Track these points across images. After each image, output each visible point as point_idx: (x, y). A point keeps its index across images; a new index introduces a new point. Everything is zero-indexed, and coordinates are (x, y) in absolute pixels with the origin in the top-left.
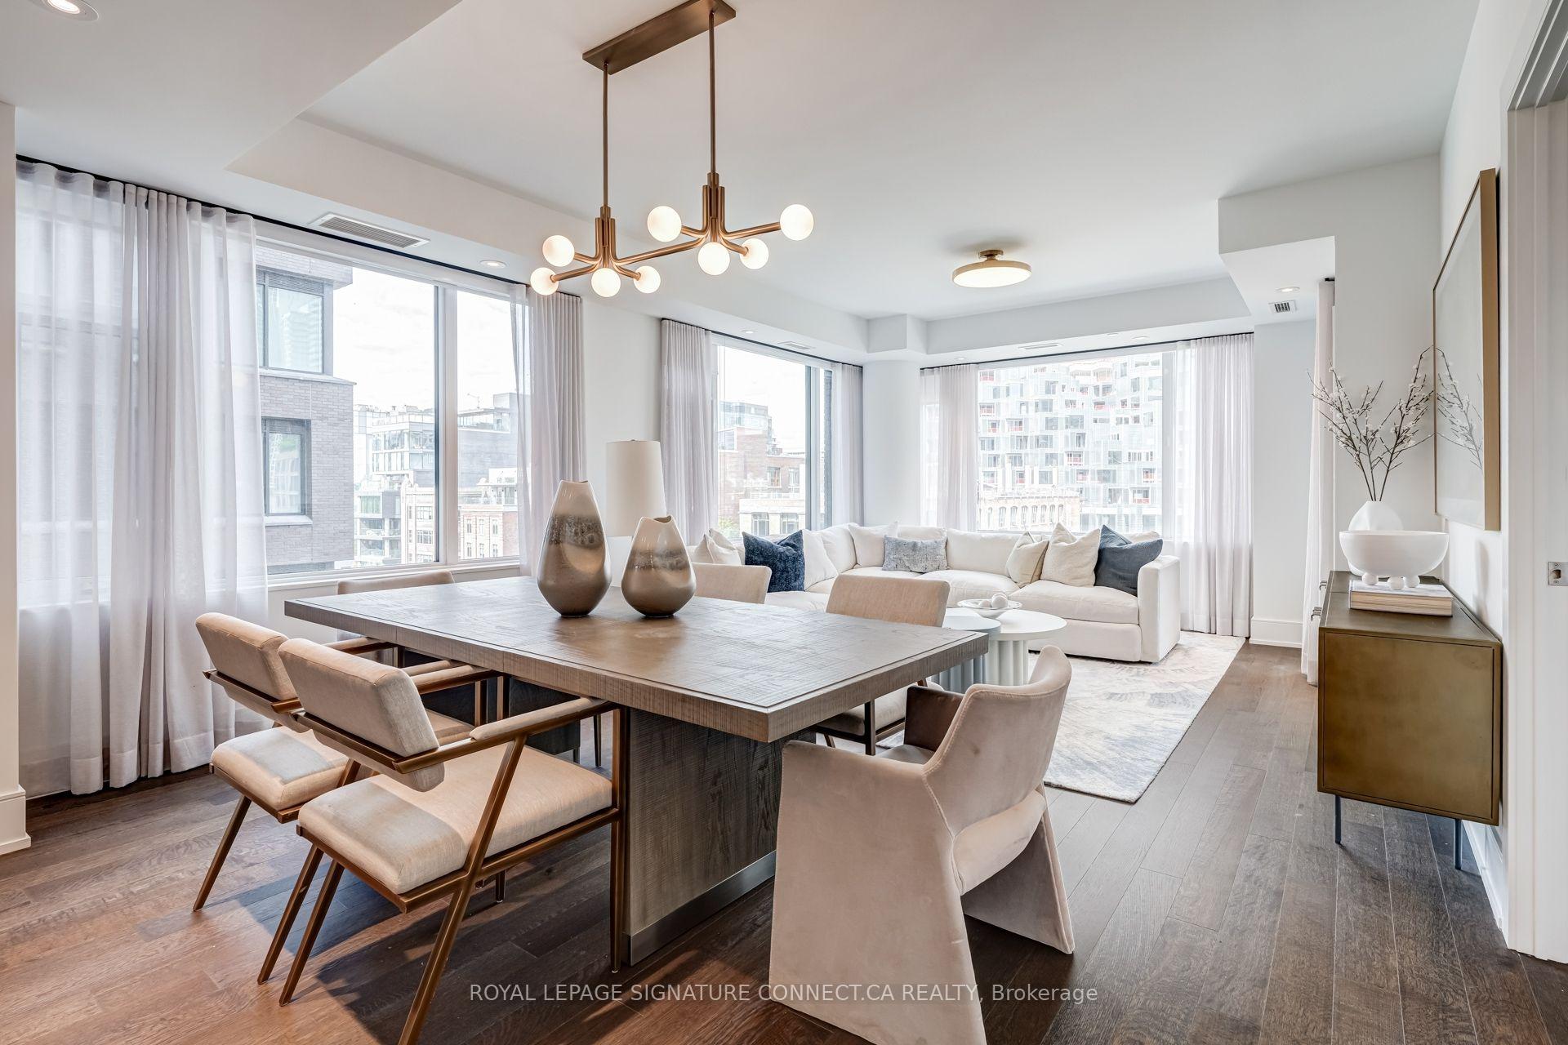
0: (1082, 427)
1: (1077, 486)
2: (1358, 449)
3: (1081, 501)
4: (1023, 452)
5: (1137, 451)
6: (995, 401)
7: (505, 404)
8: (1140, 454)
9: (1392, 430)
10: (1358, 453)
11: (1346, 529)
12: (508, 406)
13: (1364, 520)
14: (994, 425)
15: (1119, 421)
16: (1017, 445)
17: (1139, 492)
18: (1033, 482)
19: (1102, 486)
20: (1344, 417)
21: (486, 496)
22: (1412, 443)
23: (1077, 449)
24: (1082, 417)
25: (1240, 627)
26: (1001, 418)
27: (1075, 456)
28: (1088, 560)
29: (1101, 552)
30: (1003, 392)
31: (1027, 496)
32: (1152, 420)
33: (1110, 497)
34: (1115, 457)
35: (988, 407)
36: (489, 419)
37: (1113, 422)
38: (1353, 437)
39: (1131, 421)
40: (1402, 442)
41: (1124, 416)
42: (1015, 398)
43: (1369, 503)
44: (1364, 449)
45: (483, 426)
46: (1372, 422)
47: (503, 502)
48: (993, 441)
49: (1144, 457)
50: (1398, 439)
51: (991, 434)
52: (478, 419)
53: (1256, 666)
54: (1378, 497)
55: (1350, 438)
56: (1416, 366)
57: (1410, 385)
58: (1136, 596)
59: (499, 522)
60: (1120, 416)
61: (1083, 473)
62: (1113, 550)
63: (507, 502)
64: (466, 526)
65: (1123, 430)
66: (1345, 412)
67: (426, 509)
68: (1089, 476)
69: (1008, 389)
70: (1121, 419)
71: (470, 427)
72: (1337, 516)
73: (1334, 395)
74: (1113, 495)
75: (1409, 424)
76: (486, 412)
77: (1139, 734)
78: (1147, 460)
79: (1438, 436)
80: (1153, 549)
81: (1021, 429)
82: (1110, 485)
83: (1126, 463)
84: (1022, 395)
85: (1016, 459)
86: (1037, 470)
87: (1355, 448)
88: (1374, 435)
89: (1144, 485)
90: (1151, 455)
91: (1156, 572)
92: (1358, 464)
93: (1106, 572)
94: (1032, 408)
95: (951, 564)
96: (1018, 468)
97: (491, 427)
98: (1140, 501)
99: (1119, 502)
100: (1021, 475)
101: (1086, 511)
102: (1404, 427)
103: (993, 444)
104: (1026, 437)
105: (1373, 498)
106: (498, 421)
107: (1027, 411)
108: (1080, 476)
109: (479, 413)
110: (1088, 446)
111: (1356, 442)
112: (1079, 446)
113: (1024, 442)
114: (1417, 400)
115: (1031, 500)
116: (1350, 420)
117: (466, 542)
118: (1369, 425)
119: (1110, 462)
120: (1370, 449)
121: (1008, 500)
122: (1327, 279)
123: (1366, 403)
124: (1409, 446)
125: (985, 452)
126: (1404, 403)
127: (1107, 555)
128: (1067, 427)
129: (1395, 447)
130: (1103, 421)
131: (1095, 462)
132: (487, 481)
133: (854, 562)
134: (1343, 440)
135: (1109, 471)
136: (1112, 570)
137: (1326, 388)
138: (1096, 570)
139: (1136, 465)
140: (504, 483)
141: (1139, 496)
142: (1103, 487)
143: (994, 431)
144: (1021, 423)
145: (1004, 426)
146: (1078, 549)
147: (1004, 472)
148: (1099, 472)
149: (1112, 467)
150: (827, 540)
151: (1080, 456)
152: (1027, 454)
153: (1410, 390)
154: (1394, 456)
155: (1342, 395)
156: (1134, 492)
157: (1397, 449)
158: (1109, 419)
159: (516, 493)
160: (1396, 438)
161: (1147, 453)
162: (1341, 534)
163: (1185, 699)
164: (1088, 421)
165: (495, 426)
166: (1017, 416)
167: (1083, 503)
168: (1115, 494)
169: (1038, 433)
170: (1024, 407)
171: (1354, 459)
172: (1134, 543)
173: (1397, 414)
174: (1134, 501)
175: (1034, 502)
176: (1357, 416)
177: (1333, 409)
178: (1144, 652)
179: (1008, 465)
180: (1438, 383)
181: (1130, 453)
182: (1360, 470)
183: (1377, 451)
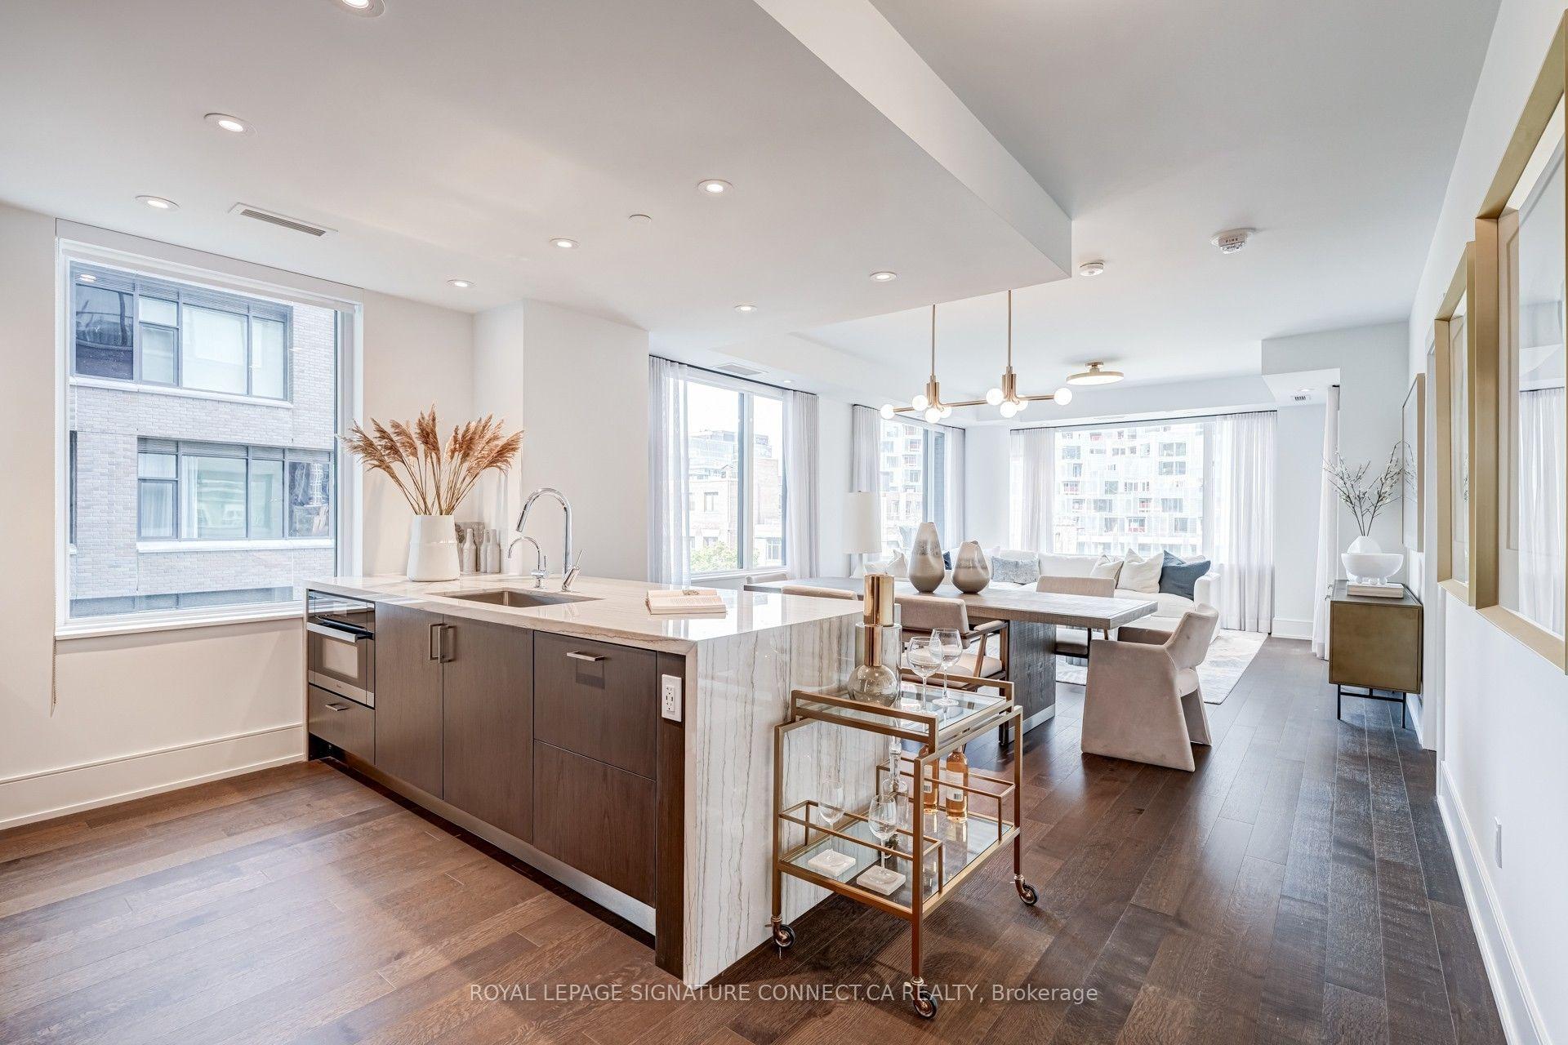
0: (1079, 458)
1: (1073, 516)
2: (1354, 504)
3: (1078, 529)
5: (1133, 482)
8: (1136, 485)
9: (1376, 492)
10: (1353, 506)
11: (1345, 552)
13: (1357, 547)
15: (1116, 452)
17: (1135, 521)
19: (1098, 515)
20: (1345, 484)
22: (1388, 500)
23: (1074, 479)
24: (1079, 448)
25: (1264, 626)
27: (1072, 486)
28: (1154, 575)
29: (1164, 569)
32: (1148, 451)
33: (1106, 525)
34: (1111, 487)
37: (1109, 452)
38: (1351, 496)
39: (1127, 451)
40: (1382, 500)
41: (1120, 447)
43: (1360, 537)
44: (1357, 503)
46: (1362, 487)
49: (1140, 487)
53: (1278, 649)
54: (1366, 534)
55: (1348, 497)
57: (1388, 464)
58: (1193, 600)
60: (1116, 447)
61: (1079, 502)
62: (1173, 568)
65: (1119, 460)
66: (1345, 480)
68: (1085, 505)
70: (1118, 450)
72: (1339, 543)
73: (1338, 469)
74: (1109, 524)
75: (1386, 489)
77: (1210, 678)
78: (1144, 490)
79: (1405, 496)
80: (1204, 567)
82: (1106, 514)
83: (1121, 493)
87: (1351, 503)
88: (1364, 495)
89: (1141, 515)
90: (1148, 485)
91: (1208, 584)
92: (1354, 512)
93: (1167, 582)
98: (1135, 530)
99: (1115, 529)
101: (1082, 539)
102: (1383, 491)
105: (1363, 534)
108: (1077, 505)
110: (1085, 477)
111: (1353, 501)
112: (1076, 476)
114: (1392, 474)
116: (1348, 485)
118: (1360, 488)
119: (1106, 492)
120: (1362, 504)
122: (1334, 386)
123: (1359, 475)
124: (1386, 502)
126: (1383, 476)
127: (1169, 572)
128: (1063, 458)
129: (1378, 502)
130: (1100, 452)
131: (1092, 490)
134: (1344, 498)
135: (1104, 501)
136: (1173, 582)
137: (1333, 464)
138: (1160, 582)
139: (1132, 495)
141: (1135, 525)
142: (1100, 516)
146: (1148, 566)
148: (1095, 502)
149: (1108, 497)
151: (1076, 485)
153: (1387, 468)
154: (1377, 508)
155: (1344, 469)
156: (1130, 521)
157: (1379, 504)
158: (1105, 451)
160: (1378, 497)
161: (1144, 484)
162: (1343, 555)
163: (1234, 664)
164: (1085, 453)
167: (1080, 530)
168: (1111, 525)
171: (1351, 510)
172: (1188, 563)
173: (1379, 483)
174: (1130, 530)
176: (1353, 483)
177: (1338, 478)
180: (1406, 464)
181: (1126, 484)
182: (1355, 516)
183: (1366, 505)
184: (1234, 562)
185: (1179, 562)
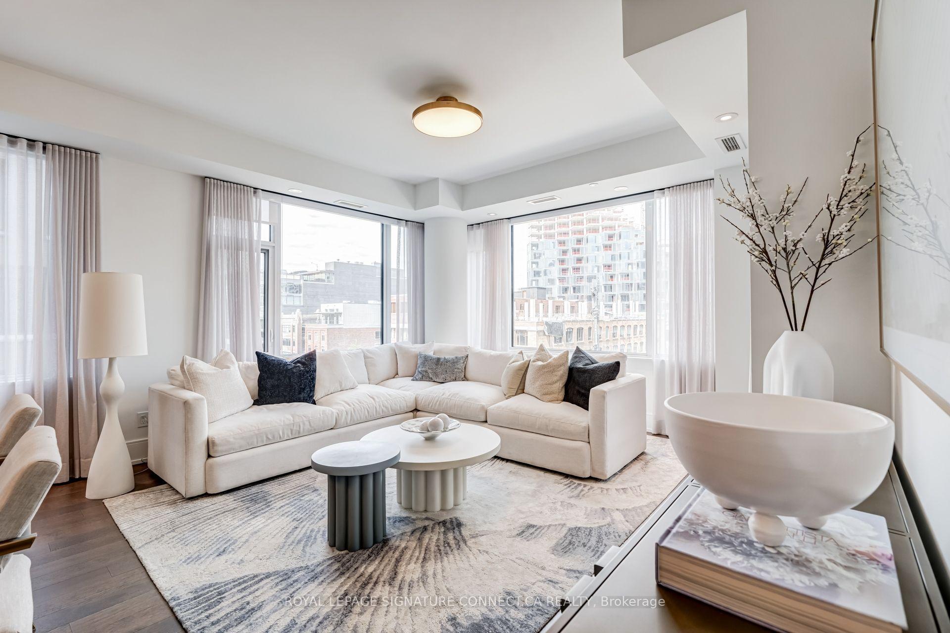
2: (773, 263)
4: (629, 292)
6: (613, 263)
7: (332, 268)
9: (819, 237)
10: (774, 268)
12: (333, 269)
14: (612, 277)
16: (626, 289)
18: (635, 311)
20: (757, 225)
21: (319, 319)
22: (845, 251)
26: (616, 273)
29: (571, 371)
30: (617, 257)
31: (631, 319)
35: (608, 266)
36: (323, 276)
38: (769, 249)
40: (832, 252)
42: (624, 261)
43: (787, 334)
44: (782, 263)
45: (318, 280)
46: (794, 229)
47: (328, 323)
48: (611, 286)
50: (826, 248)
51: (610, 282)
52: (317, 276)
54: (799, 327)
55: (764, 251)
56: (850, 153)
57: (843, 177)
58: (588, 411)
59: (325, 334)
62: (580, 370)
63: (330, 323)
64: (308, 336)
66: (760, 219)
67: (287, 326)
69: (620, 255)
71: (312, 281)
73: (745, 198)
76: (321, 272)
79: (883, 240)
80: (611, 370)
81: (628, 279)
84: (629, 258)
85: (625, 297)
86: (637, 303)
87: (770, 263)
88: (795, 245)
91: (603, 394)
92: (775, 283)
94: (635, 267)
95: (468, 375)
96: (626, 303)
97: (323, 281)
100: (628, 307)
102: (834, 232)
103: (611, 288)
104: (631, 284)
105: (794, 327)
106: (328, 278)
107: (632, 268)
109: (318, 273)
113: (630, 287)
114: (853, 196)
115: (633, 322)
116: (765, 229)
117: (308, 345)
118: (788, 233)
120: (791, 263)
121: (619, 322)
123: (786, 206)
124: (841, 256)
125: (607, 293)
126: (833, 200)
127: (575, 374)
129: (823, 259)
132: (320, 311)
133: (394, 372)
134: (756, 253)
136: (577, 388)
138: (566, 387)
140: (329, 312)
143: (612, 280)
144: (628, 275)
145: (618, 278)
147: (617, 305)
150: (369, 355)
152: (632, 294)
153: (842, 185)
154: (821, 270)
155: (755, 197)
157: (826, 261)
159: (335, 318)
160: (823, 247)
165: (326, 280)
166: (626, 271)
169: (639, 281)
170: (630, 266)
171: (768, 278)
172: (598, 363)
173: (825, 217)
175: (635, 323)
176: (773, 223)
177: (744, 216)
178: (593, 469)
179: (619, 301)
180: (883, 172)
182: (778, 291)
183: (801, 265)
184: (674, 359)
185: (587, 362)
